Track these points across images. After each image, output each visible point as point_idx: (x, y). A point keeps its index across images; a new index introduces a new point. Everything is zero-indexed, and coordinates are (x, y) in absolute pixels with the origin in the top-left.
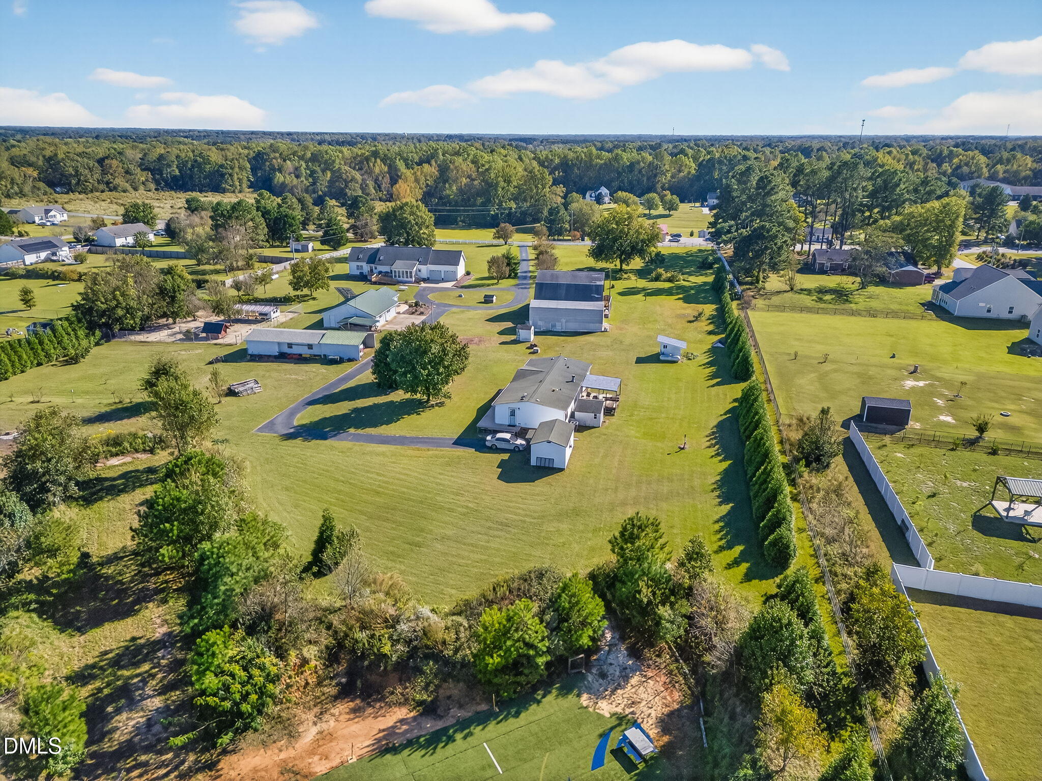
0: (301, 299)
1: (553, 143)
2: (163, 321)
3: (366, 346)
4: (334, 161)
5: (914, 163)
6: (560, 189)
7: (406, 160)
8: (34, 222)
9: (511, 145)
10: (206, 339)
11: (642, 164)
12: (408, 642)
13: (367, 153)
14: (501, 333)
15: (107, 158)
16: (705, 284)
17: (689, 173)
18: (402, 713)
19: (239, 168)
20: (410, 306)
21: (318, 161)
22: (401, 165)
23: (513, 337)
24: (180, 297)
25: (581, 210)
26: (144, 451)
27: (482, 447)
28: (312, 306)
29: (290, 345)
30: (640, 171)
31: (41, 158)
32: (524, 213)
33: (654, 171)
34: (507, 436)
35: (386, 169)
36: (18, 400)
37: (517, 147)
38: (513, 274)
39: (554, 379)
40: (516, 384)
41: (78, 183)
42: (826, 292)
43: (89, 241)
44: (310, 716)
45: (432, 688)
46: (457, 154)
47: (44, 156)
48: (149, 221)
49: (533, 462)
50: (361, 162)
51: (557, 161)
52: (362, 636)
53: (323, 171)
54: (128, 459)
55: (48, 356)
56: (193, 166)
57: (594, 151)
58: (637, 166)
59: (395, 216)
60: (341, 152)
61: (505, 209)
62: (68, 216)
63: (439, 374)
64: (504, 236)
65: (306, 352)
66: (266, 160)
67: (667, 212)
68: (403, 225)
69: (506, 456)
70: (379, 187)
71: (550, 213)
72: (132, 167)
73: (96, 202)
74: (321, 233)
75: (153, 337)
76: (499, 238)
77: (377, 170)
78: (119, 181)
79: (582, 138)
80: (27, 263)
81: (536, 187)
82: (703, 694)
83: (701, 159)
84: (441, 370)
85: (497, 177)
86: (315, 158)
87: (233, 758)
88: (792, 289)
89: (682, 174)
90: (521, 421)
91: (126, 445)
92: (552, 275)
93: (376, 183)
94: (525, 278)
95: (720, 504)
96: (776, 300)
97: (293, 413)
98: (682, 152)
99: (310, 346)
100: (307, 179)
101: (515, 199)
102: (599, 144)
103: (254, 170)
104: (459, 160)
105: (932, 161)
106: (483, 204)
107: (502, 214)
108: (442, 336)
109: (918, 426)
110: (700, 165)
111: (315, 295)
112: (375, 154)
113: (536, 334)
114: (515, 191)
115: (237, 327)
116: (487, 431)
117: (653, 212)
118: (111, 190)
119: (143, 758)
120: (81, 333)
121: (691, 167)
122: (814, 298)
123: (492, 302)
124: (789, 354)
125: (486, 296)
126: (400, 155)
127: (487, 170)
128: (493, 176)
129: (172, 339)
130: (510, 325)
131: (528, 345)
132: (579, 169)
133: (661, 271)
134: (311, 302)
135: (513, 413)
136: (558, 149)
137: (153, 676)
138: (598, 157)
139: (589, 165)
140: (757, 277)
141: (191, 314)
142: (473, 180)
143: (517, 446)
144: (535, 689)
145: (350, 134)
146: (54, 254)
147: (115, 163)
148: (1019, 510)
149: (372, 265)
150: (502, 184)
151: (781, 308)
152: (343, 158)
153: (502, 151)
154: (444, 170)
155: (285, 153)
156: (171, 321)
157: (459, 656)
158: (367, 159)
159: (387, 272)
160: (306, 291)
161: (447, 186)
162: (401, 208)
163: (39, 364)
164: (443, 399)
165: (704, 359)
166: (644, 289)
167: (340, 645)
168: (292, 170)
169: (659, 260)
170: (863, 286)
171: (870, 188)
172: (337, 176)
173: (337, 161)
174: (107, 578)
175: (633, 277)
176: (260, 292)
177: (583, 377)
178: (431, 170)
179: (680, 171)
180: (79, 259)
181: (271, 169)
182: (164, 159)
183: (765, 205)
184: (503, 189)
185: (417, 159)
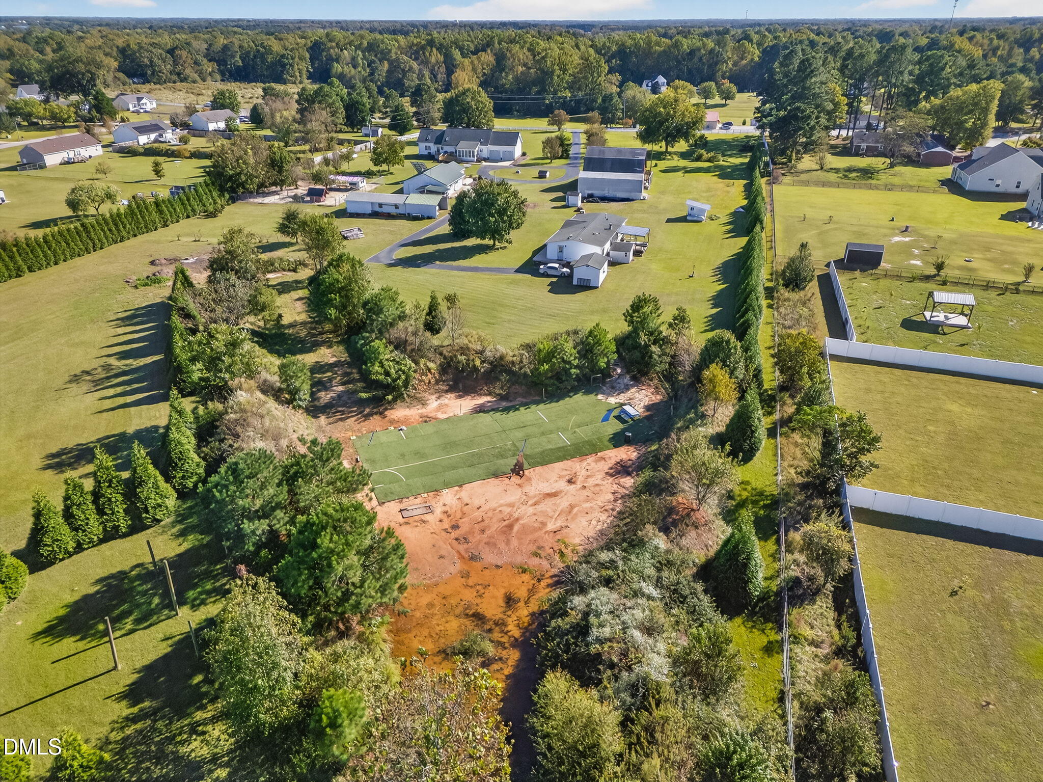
0: (381, 173)
1: (613, 30)
2: (274, 188)
3: (440, 209)
4: (390, 51)
5: (997, 48)
6: (616, 78)
7: (461, 49)
8: (128, 110)
9: (568, 32)
10: (311, 201)
11: (703, 52)
12: (491, 363)
13: (423, 42)
14: (552, 200)
15: (176, 48)
16: (742, 164)
17: (752, 59)
18: (489, 398)
19: (300, 59)
20: (474, 180)
21: (374, 50)
22: (457, 54)
23: (564, 203)
24: (286, 167)
25: (634, 97)
26: (289, 270)
27: (536, 273)
28: (391, 179)
29: (381, 205)
30: (701, 59)
31: (115, 49)
32: (578, 102)
33: (715, 59)
34: (556, 265)
35: (441, 58)
36: (184, 239)
37: (574, 34)
38: (565, 155)
39: (594, 226)
40: (565, 230)
41: (153, 74)
42: (854, 170)
43: (185, 126)
44: (434, 397)
45: (505, 388)
46: (512, 41)
47: (118, 47)
48: (234, 107)
49: (575, 282)
50: (417, 52)
51: (614, 48)
52: (462, 358)
53: (381, 61)
54: (279, 275)
55: (193, 210)
56: (255, 56)
57: (654, 38)
58: (697, 53)
59: (458, 101)
60: (397, 41)
61: (560, 98)
62: (157, 105)
63: (504, 222)
64: (559, 123)
65: (393, 211)
66: (323, 50)
67: (723, 102)
68: (466, 110)
69: (555, 280)
70: (435, 77)
71: (604, 101)
72: (199, 57)
73: (174, 92)
74: (387, 121)
75: (267, 200)
76: (553, 124)
77: (433, 60)
78: (188, 71)
79: (646, 24)
80: (141, 143)
81: (592, 75)
82: (676, 396)
83: (766, 45)
84: (505, 218)
85: (553, 65)
86: (372, 47)
87: (392, 411)
88: (822, 168)
89: (744, 62)
90: (567, 256)
91: (277, 265)
92: (600, 151)
93: (432, 73)
94: (576, 158)
95: (712, 308)
96: (803, 177)
97: (391, 251)
98: (747, 37)
99: (397, 207)
100: (365, 70)
101: (570, 87)
102: (662, 31)
103: (312, 59)
104: (516, 48)
105: (1020, 46)
106: (539, 93)
107: (556, 103)
108: (506, 191)
109: (888, 266)
110: (764, 52)
111: (392, 169)
112: (431, 43)
113: (583, 198)
114: (570, 79)
115: (332, 194)
116: (541, 263)
117: (710, 102)
118: (182, 81)
119: (340, 409)
120: (215, 194)
121: (755, 53)
122: (841, 175)
123: (545, 177)
124: (800, 217)
125: (540, 172)
126: (456, 44)
127: (543, 58)
128: (549, 63)
129: (283, 202)
130: (561, 194)
131: (575, 209)
132: (636, 57)
133: (703, 152)
134: (390, 176)
135: (561, 250)
136: (618, 36)
137: (335, 378)
138: (658, 44)
139: (648, 53)
140: (791, 156)
141: (294, 183)
142: (529, 68)
143: (563, 273)
144: (569, 391)
145: (400, 22)
146: (161, 136)
147: (184, 54)
148: (940, 317)
149: (440, 146)
150: (558, 72)
151: (807, 183)
152: (399, 46)
153: (559, 38)
154: (500, 58)
155: (341, 43)
156: (279, 188)
157: (522, 371)
158: (423, 48)
159: (452, 153)
160: (384, 167)
161: (503, 75)
162: (464, 93)
163: (188, 217)
164: (506, 244)
165: (725, 219)
166: (684, 168)
167: (448, 363)
168: (349, 60)
169: (703, 143)
170: (892, 166)
171: (917, 72)
172: (395, 66)
173: (394, 51)
174: (290, 335)
175: (676, 157)
176: (345, 167)
177: (619, 226)
178: (488, 57)
179: (742, 59)
180: (184, 141)
181: (327, 59)
182: (229, 49)
183: (804, 88)
184: (558, 77)
185: (472, 48)
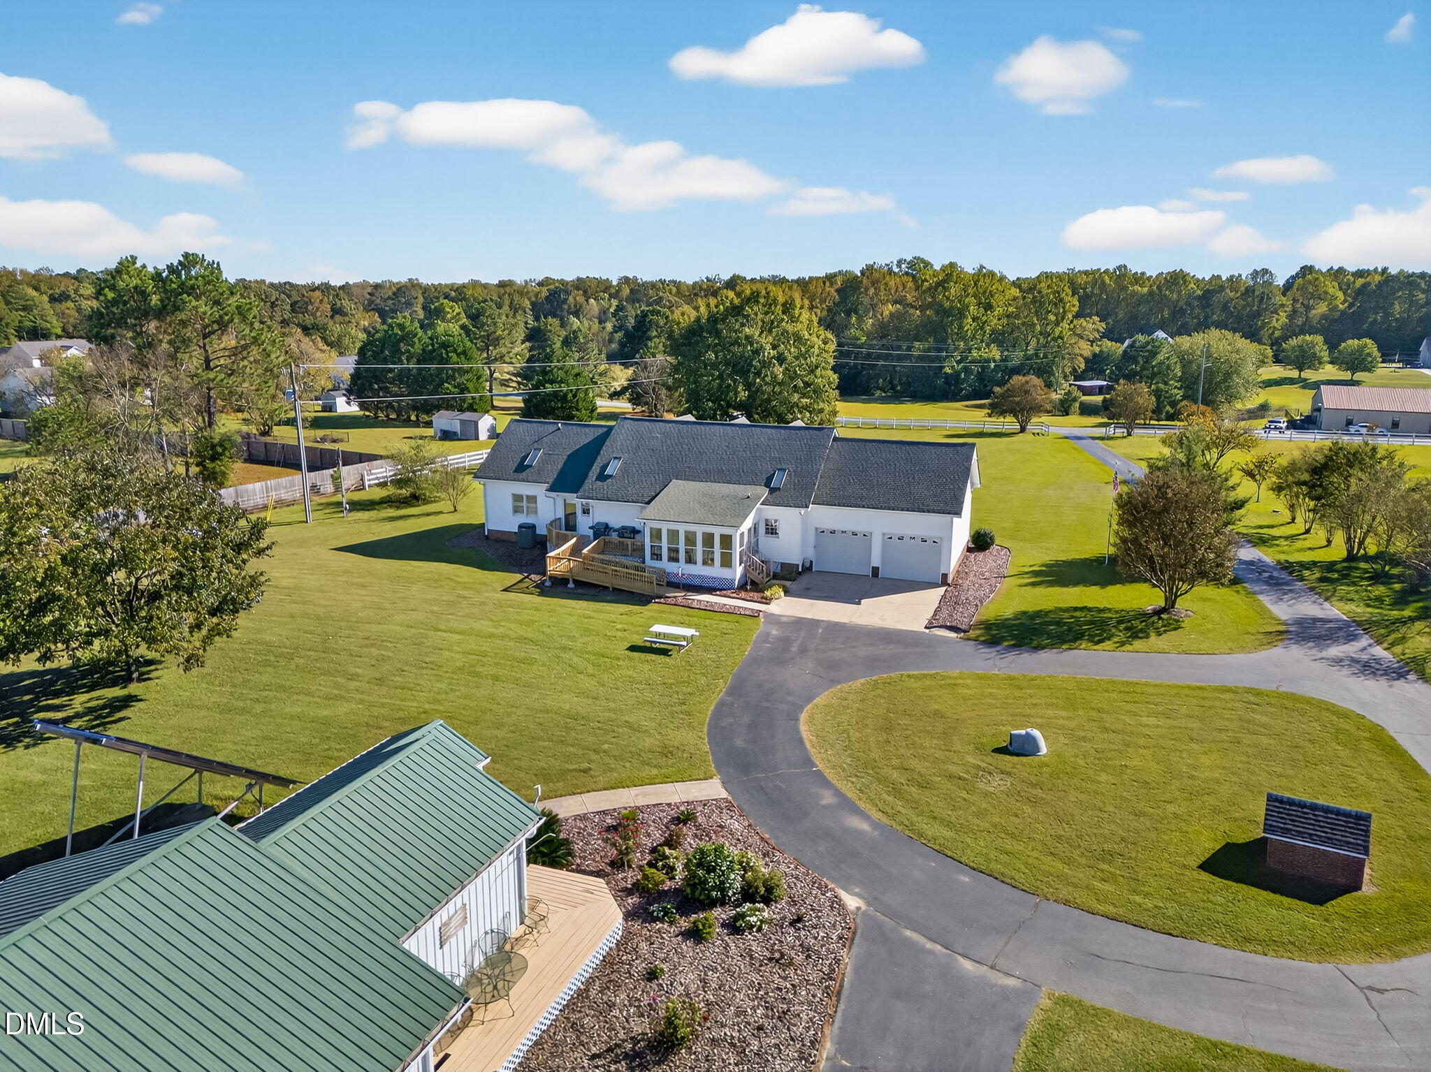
67: (1347, 375)
117: (1309, 375)
149: (572, 498)
150: (974, 309)
161: (854, 320)
178: (824, 288)
